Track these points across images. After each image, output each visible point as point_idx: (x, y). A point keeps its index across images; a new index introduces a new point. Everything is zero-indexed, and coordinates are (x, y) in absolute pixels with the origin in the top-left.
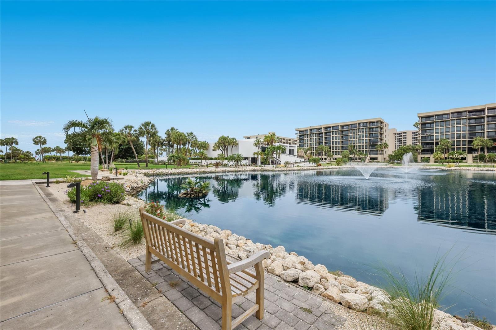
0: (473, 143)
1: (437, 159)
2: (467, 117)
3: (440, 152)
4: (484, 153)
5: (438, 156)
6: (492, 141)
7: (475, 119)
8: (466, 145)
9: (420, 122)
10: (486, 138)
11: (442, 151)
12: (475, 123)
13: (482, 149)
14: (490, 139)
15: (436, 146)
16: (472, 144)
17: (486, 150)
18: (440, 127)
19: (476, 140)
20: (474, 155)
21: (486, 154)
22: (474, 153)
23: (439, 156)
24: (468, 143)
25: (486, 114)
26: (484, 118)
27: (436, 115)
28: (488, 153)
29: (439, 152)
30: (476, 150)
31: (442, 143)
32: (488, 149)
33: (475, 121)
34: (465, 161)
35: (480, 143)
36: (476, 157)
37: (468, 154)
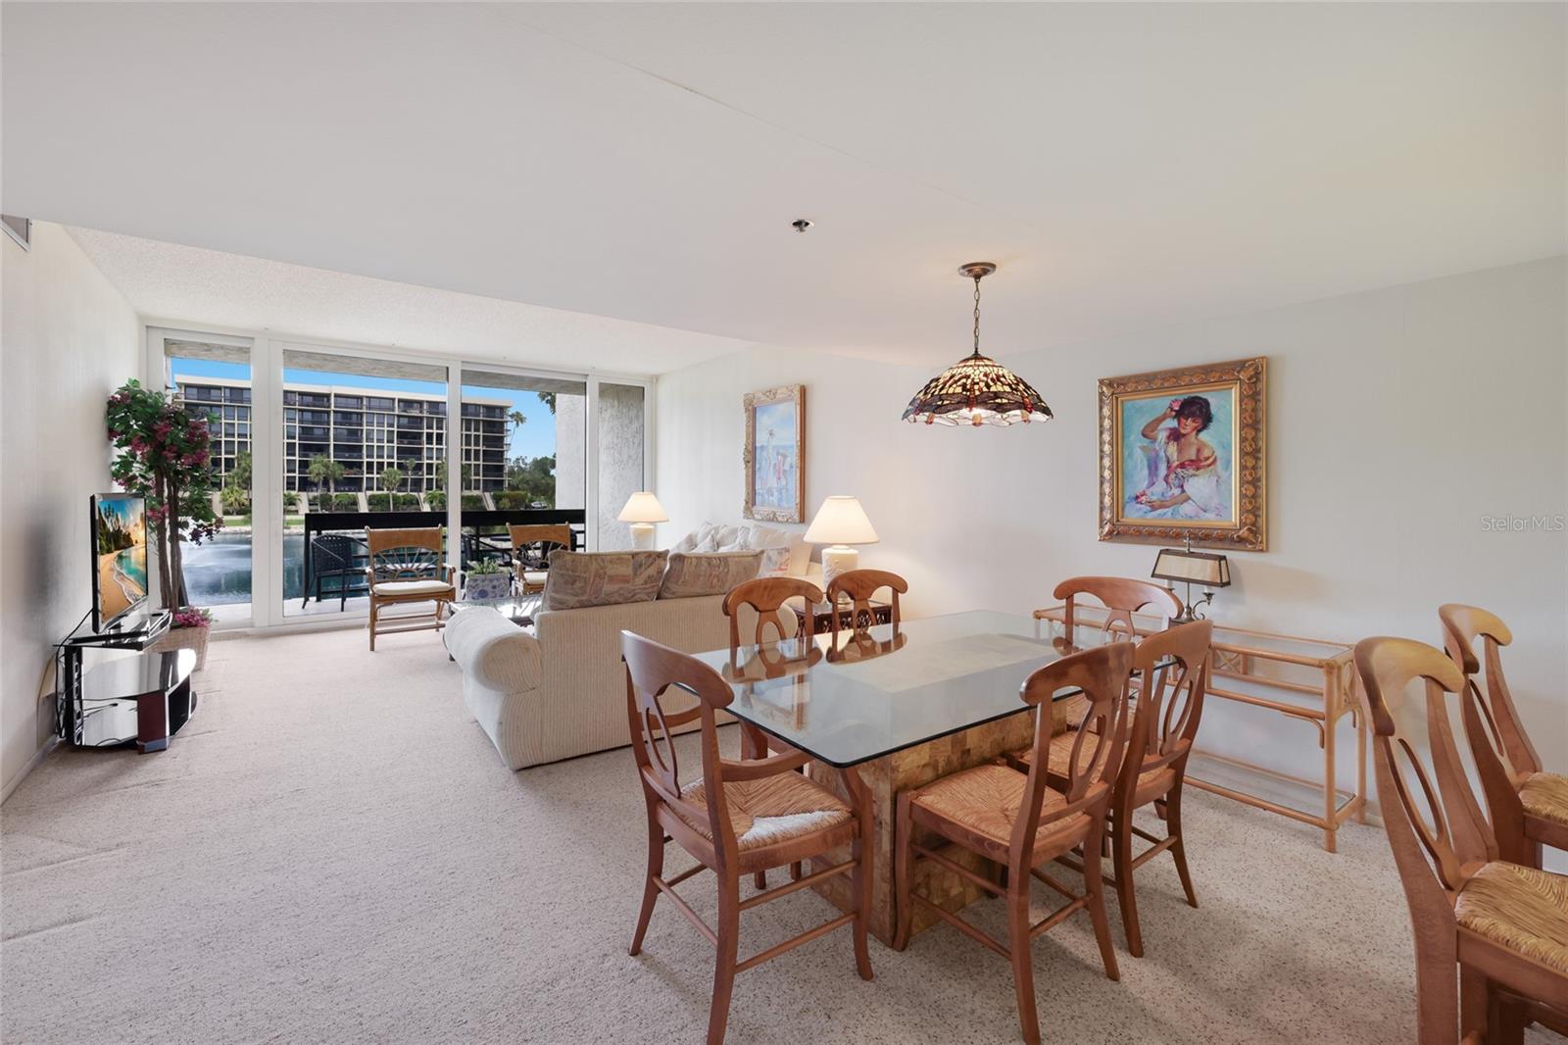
0: (311, 468)
1: (231, 505)
2: (297, 407)
3: (239, 486)
4: (329, 490)
5: (233, 499)
6: (343, 467)
7: (313, 412)
8: (294, 471)
9: (183, 400)
10: (332, 459)
11: (244, 485)
12: (313, 423)
13: (326, 483)
14: (340, 462)
15: (226, 471)
16: (307, 471)
17: (332, 486)
18: (236, 422)
19: (315, 462)
20: (312, 494)
21: (333, 493)
22: (312, 491)
23: (236, 500)
24: (299, 467)
25: (333, 408)
26: (328, 413)
27: (226, 388)
28: (336, 491)
29: (237, 488)
30: (316, 485)
31: (243, 465)
32: (337, 483)
33: (313, 416)
34: (293, 508)
35: (322, 470)
36: (315, 498)
37: (300, 493)
